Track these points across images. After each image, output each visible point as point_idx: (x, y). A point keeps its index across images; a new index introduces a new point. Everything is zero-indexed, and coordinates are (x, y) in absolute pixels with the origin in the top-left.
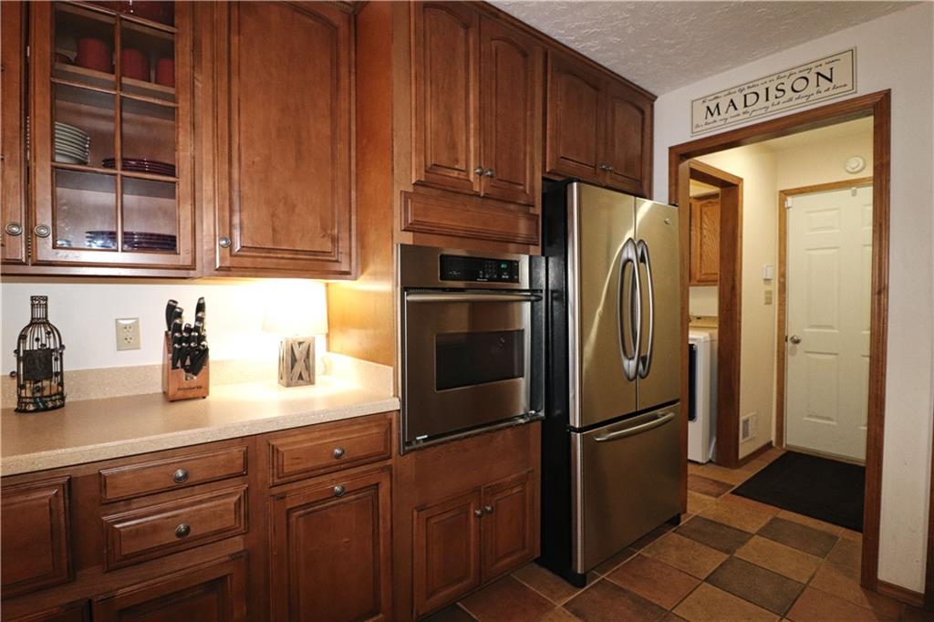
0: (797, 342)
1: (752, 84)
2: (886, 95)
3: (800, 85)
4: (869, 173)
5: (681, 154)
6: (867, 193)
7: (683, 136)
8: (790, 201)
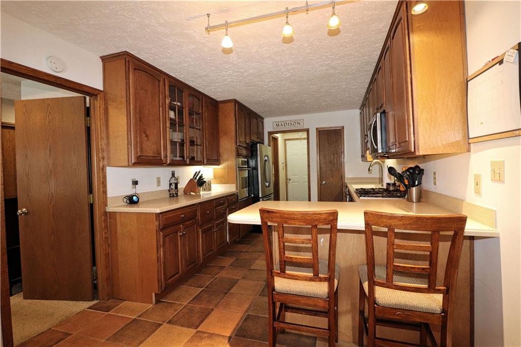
0: (290, 180)
1: (286, 121)
2: (309, 129)
3: (294, 124)
4: (306, 137)
5: (270, 133)
6: (306, 141)
7: (271, 130)
8: (287, 142)
